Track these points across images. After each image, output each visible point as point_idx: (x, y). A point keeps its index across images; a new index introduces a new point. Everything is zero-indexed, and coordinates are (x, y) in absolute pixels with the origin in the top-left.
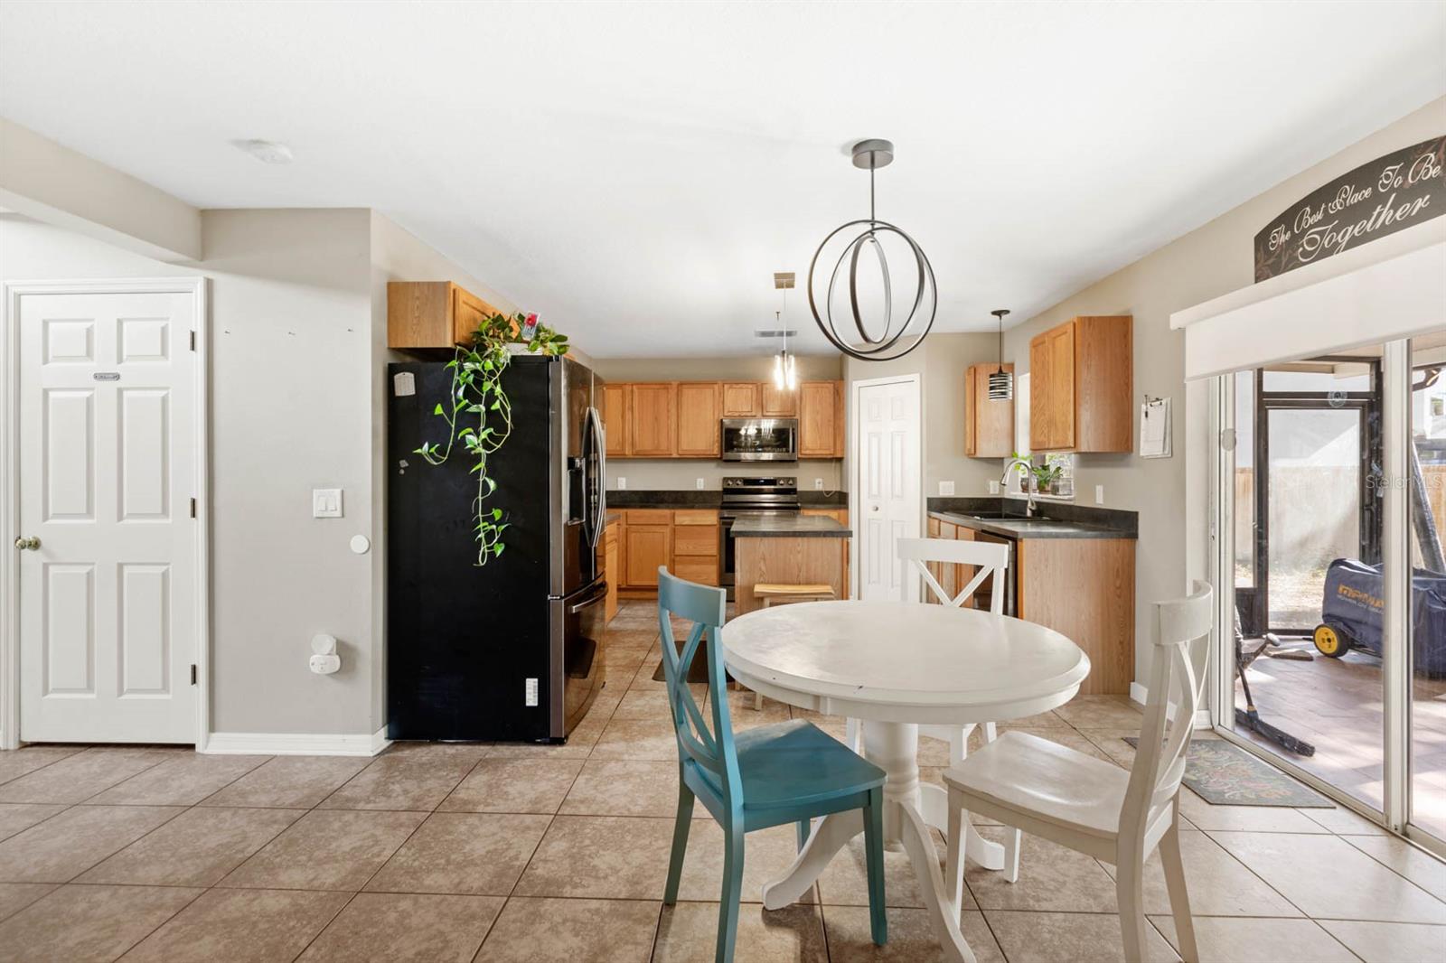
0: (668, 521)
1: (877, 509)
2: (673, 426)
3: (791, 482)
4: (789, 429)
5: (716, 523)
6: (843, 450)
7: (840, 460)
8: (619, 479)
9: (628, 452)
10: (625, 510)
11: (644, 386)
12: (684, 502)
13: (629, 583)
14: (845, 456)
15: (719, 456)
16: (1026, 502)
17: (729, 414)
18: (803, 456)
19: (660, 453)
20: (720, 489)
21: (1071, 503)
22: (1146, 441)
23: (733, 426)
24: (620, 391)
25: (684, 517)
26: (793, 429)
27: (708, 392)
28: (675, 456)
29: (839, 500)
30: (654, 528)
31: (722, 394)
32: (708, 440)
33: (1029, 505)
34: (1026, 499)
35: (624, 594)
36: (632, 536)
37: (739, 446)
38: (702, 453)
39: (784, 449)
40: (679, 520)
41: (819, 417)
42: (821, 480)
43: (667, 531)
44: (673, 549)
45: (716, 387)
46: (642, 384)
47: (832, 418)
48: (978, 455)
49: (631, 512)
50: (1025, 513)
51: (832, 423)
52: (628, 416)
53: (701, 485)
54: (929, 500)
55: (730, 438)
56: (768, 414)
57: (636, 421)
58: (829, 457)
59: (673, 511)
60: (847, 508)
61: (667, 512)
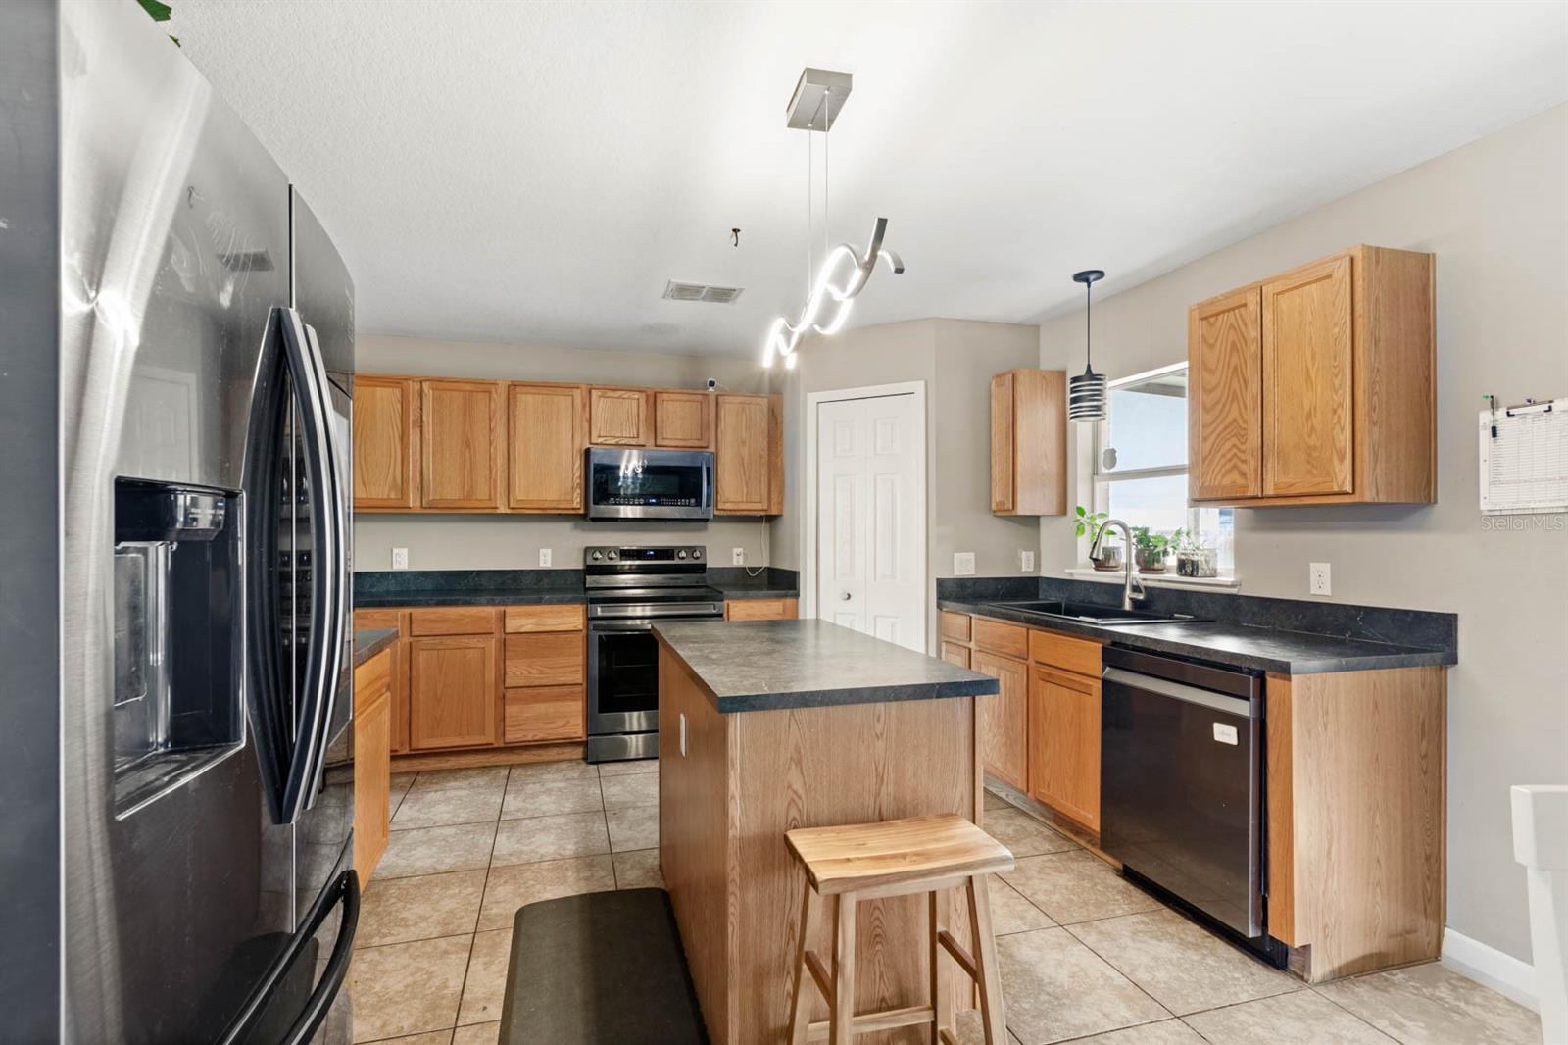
0: (494, 626)
1: (849, 596)
2: (500, 460)
3: (697, 554)
4: (700, 468)
5: (581, 627)
6: (781, 503)
7: (771, 519)
8: (395, 551)
9: (413, 501)
10: (407, 610)
11: (445, 385)
12: (517, 591)
13: (414, 746)
14: (786, 513)
15: (582, 511)
16: (1122, 587)
17: (600, 440)
18: (722, 513)
19: (477, 504)
20: (580, 566)
21: (1234, 591)
22: (1494, 483)
23: (606, 461)
24: (397, 392)
25: (523, 619)
26: (708, 469)
27: (562, 401)
28: (503, 509)
29: (782, 582)
30: (465, 641)
31: (588, 404)
32: (565, 486)
33: (1128, 592)
34: (1123, 582)
35: (403, 766)
36: (422, 658)
37: (617, 495)
38: (554, 505)
39: (693, 501)
40: (512, 625)
41: (745, 451)
42: (740, 550)
43: (492, 645)
44: (502, 676)
45: (577, 394)
46: (440, 381)
47: (765, 454)
48: (1021, 511)
49: (418, 612)
50: (1122, 603)
51: (765, 460)
52: (414, 437)
53: (546, 561)
54: (940, 583)
55: (601, 482)
56: (666, 443)
57: (429, 448)
58: (759, 514)
59: (502, 608)
60: (797, 596)
61: (491, 611)
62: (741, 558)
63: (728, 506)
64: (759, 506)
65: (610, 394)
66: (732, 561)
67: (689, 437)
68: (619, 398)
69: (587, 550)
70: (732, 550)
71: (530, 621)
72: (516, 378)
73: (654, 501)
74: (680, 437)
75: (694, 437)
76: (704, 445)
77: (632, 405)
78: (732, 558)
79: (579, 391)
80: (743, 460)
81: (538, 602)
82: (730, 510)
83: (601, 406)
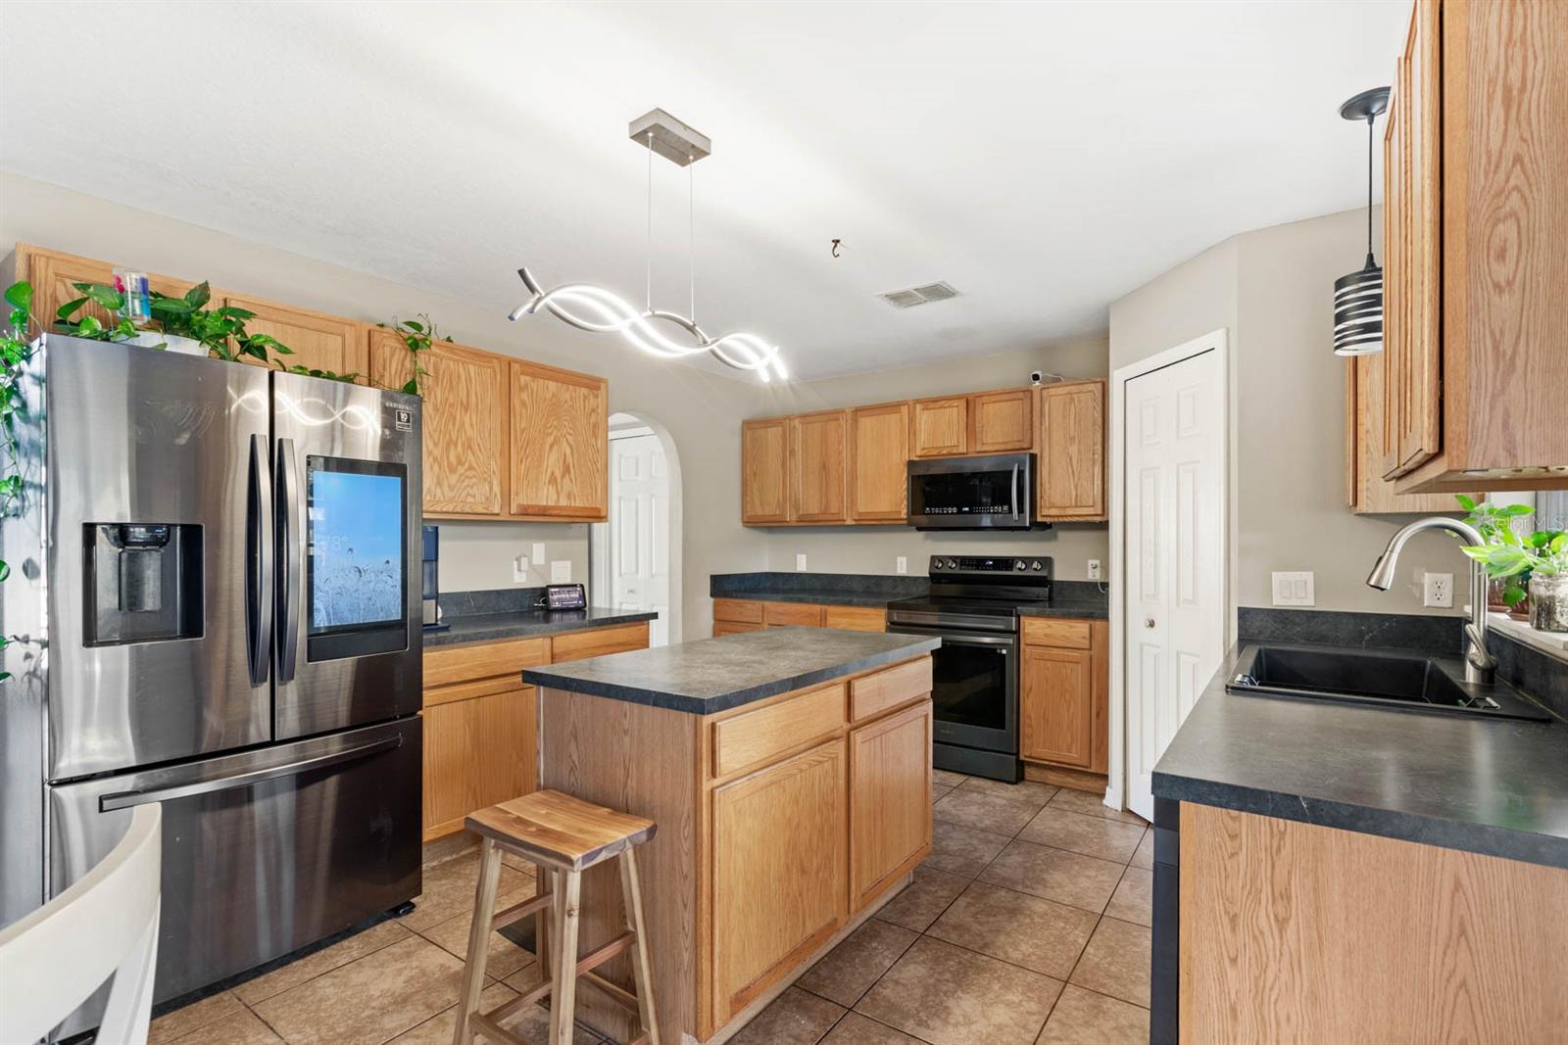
62: (1098, 571)
63: (1053, 512)
64: (1091, 511)
65: (932, 405)
66: (1087, 575)
67: (1010, 439)
68: (940, 408)
69: (933, 558)
70: (1087, 563)
71: (844, 620)
72: (860, 404)
73: (967, 509)
74: (1000, 440)
75: (1015, 439)
76: (1025, 446)
77: (955, 414)
78: (1087, 571)
79: (906, 407)
80: (1071, 459)
81: (849, 604)
82: (1058, 516)
83: (924, 418)
